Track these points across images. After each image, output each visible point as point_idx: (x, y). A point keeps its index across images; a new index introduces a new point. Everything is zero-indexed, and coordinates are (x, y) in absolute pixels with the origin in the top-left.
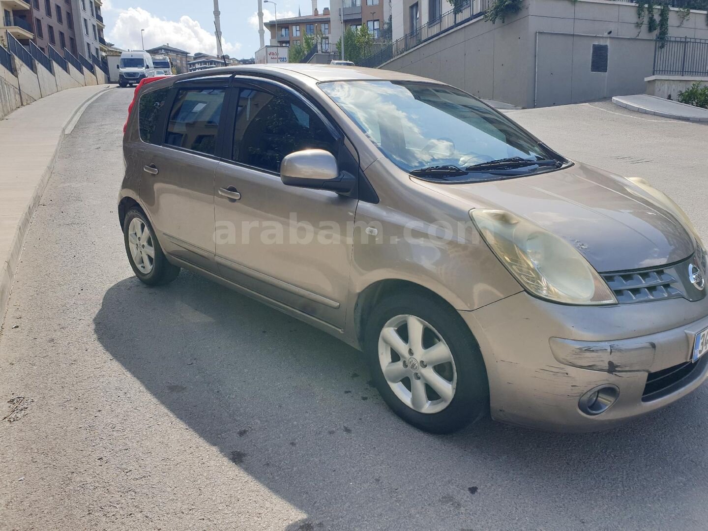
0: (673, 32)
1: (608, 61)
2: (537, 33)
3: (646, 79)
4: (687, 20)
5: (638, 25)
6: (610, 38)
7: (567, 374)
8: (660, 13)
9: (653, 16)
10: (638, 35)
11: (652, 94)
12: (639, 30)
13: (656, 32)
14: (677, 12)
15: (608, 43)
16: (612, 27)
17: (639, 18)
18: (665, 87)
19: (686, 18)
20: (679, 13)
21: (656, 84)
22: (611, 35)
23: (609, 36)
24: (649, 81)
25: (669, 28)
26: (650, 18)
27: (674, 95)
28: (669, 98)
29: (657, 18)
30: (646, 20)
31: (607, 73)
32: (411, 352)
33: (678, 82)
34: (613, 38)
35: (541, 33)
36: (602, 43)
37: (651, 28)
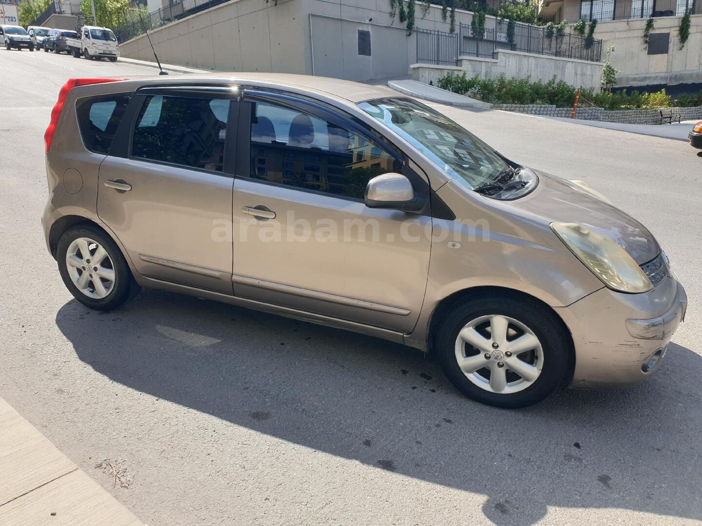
0: (418, 23)
1: (371, 46)
2: (309, 15)
3: (412, 66)
4: (428, 13)
5: (392, 15)
6: (371, 24)
7: (639, 345)
8: (408, 5)
9: (403, 7)
10: (392, 24)
11: (417, 79)
12: (393, 20)
13: (406, 23)
14: (421, 5)
15: (369, 29)
16: (372, 15)
17: (392, 8)
18: (426, 73)
19: (428, 11)
20: (422, 7)
21: (420, 71)
22: (372, 22)
23: (370, 23)
24: (414, 68)
25: (415, 19)
26: (401, 9)
27: (435, 82)
28: (431, 83)
29: (406, 10)
30: (397, 11)
31: (371, 57)
32: (495, 346)
33: (435, 70)
34: (373, 25)
35: (314, 15)
36: (364, 28)
37: (402, 19)
